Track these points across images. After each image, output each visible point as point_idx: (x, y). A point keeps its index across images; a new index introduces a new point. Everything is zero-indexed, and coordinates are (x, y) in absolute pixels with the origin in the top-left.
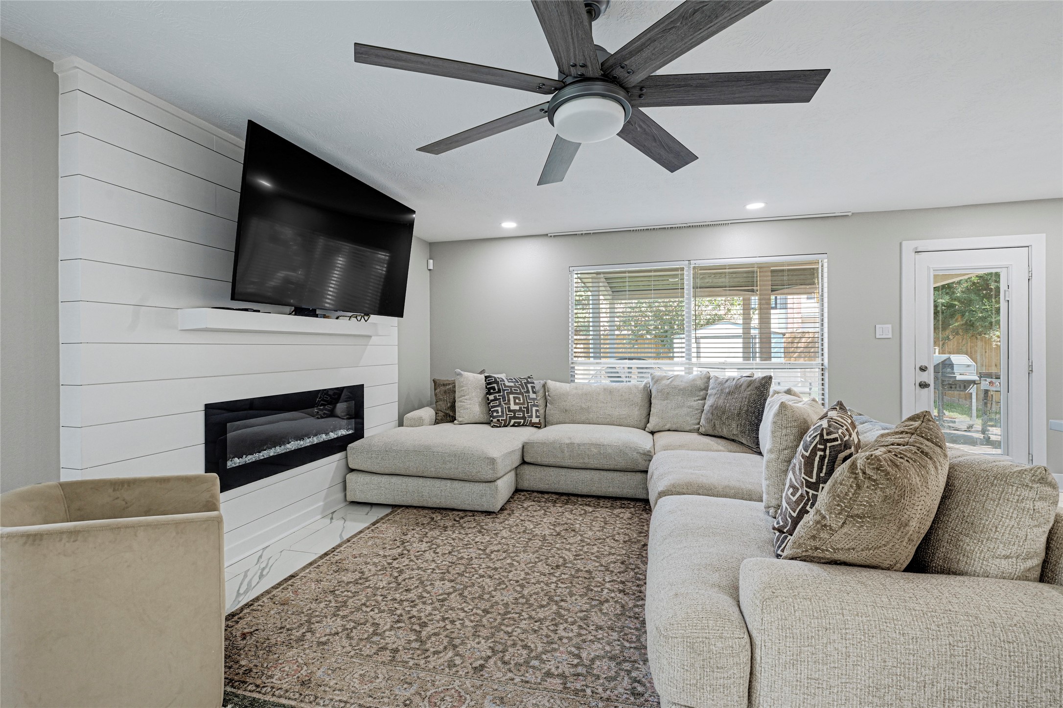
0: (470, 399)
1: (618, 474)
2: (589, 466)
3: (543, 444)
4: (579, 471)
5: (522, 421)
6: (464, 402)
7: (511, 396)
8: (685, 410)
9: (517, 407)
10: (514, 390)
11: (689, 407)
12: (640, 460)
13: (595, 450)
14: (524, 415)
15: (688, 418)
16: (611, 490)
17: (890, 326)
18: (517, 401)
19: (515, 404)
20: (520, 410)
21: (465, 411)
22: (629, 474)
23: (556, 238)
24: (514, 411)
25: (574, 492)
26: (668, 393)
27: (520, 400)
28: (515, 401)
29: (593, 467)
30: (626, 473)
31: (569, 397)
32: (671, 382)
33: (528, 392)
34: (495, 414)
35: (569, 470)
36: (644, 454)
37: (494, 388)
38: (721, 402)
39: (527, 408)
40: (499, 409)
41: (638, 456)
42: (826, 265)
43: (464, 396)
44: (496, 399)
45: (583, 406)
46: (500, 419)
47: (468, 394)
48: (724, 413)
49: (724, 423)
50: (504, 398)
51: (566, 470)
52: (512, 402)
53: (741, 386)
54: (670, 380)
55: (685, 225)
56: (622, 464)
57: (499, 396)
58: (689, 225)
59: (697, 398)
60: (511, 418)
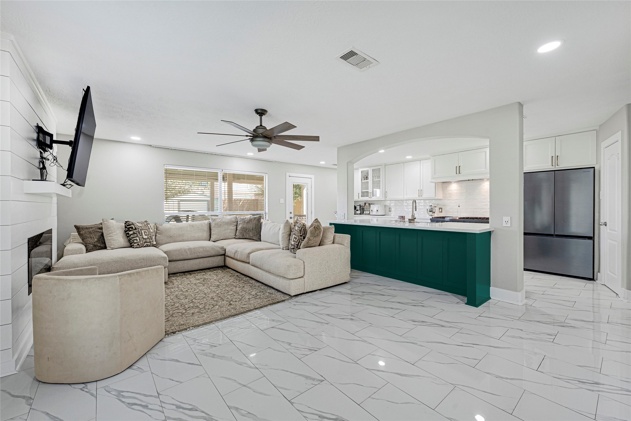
0: (116, 235)
1: (211, 258)
2: (200, 256)
3: (176, 250)
4: (193, 260)
5: (149, 244)
6: (113, 237)
7: (143, 231)
8: (229, 231)
9: (146, 237)
10: (143, 228)
11: (231, 229)
12: (220, 251)
13: (202, 250)
14: (150, 240)
15: (231, 234)
16: (208, 265)
17: (283, 199)
18: (146, 234)
19: (146, 235)
20: (148, 238)
21: (114, 241)
22: (215, 257)
23: (156, 148)
24: (145, 239)
25: (191, 270)
26: (221, 225)
27: (147, 233)
28: (145, 234)
29: (201, 257)
30: (214, 257)
31: (172, 230)
32: (221, 220)
33: (149, 229)
34: (135, 241)
35: (188, 260)
36: (222, 248)
37: (132, 228)
38: (245, 226)
39: (151, 237)
40: (138, 238)
41: (219, 249)
42: (267, 177)
43: (112, 233)
44: (134, 233)
45: (180, 233)
46: (139, 243)
47: (115, 232)
48: (247, 230)
49: (247, 233)
50: (139, 232)
51: (187, 261)
52: (143, 234)
53: (252, 219)
54: (221, 219)
55: (221, 154)
56: (213, 253)
57: (136, 231)
58: (222, 154)
59: (233, 226)
60: (145, 243)
